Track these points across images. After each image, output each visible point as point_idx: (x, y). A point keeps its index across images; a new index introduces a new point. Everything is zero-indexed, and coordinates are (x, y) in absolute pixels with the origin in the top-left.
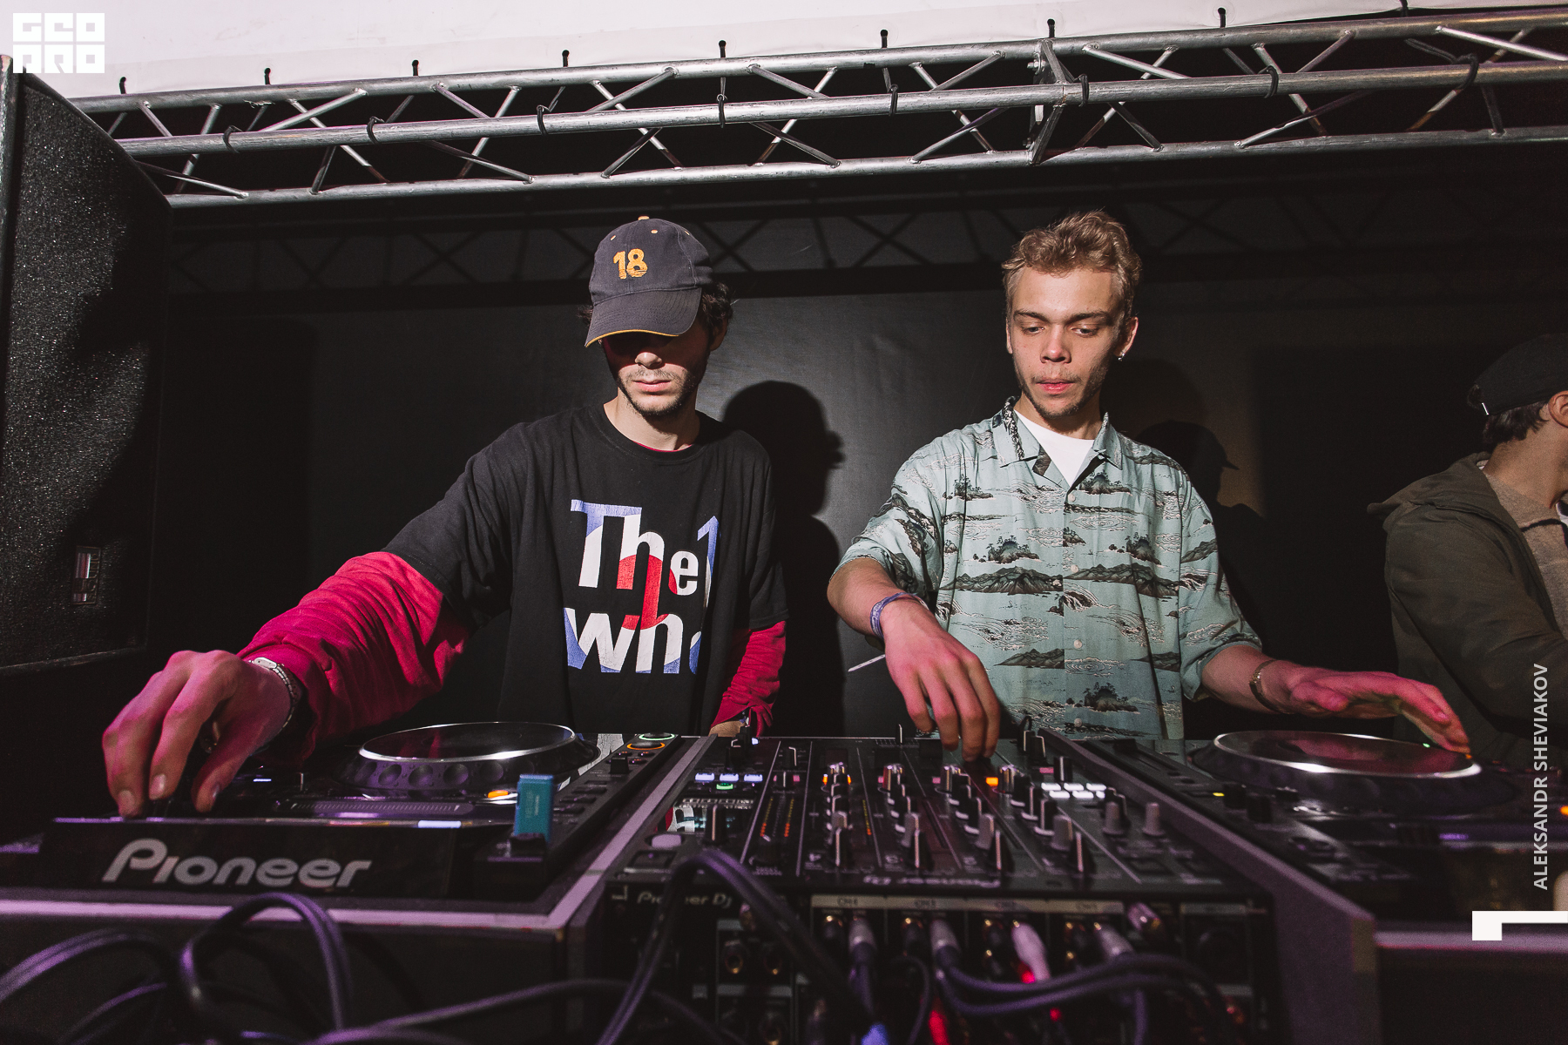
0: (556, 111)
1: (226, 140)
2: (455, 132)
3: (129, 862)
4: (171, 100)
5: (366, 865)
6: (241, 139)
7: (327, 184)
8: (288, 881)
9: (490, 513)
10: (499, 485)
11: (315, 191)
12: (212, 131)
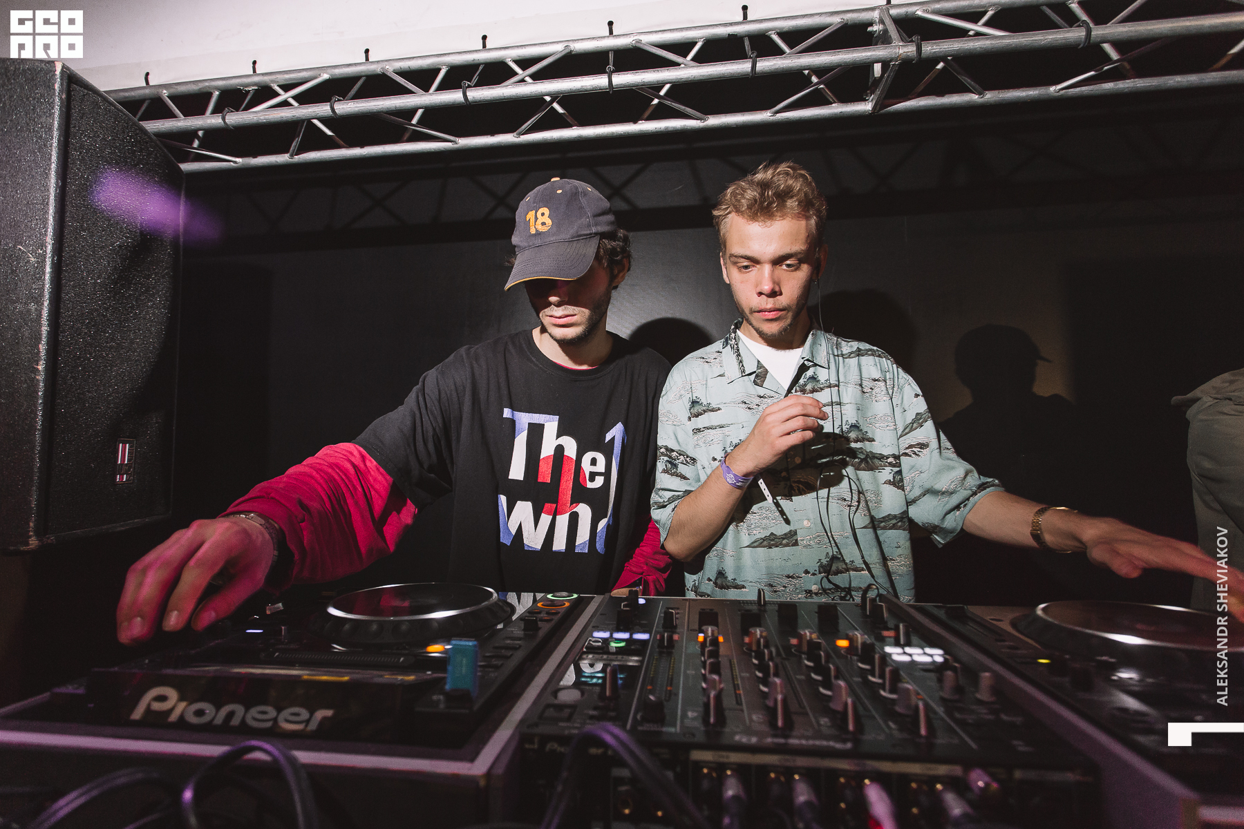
0: (477, 85)
1: (224, 119)
2: (398, 105)
3: (149, 705)
4: (182, 89)
5: (329, 713)
6: (235, 118)
7: (301, 150)
8: (269, 724)
9: (435, 418)
10: (443, 395)
11: (292, 156)
12: (214, 112)
